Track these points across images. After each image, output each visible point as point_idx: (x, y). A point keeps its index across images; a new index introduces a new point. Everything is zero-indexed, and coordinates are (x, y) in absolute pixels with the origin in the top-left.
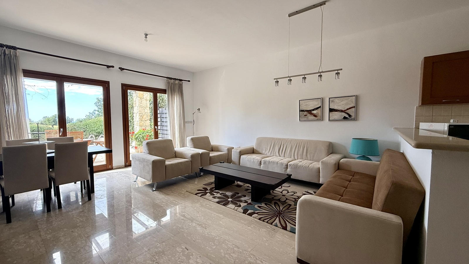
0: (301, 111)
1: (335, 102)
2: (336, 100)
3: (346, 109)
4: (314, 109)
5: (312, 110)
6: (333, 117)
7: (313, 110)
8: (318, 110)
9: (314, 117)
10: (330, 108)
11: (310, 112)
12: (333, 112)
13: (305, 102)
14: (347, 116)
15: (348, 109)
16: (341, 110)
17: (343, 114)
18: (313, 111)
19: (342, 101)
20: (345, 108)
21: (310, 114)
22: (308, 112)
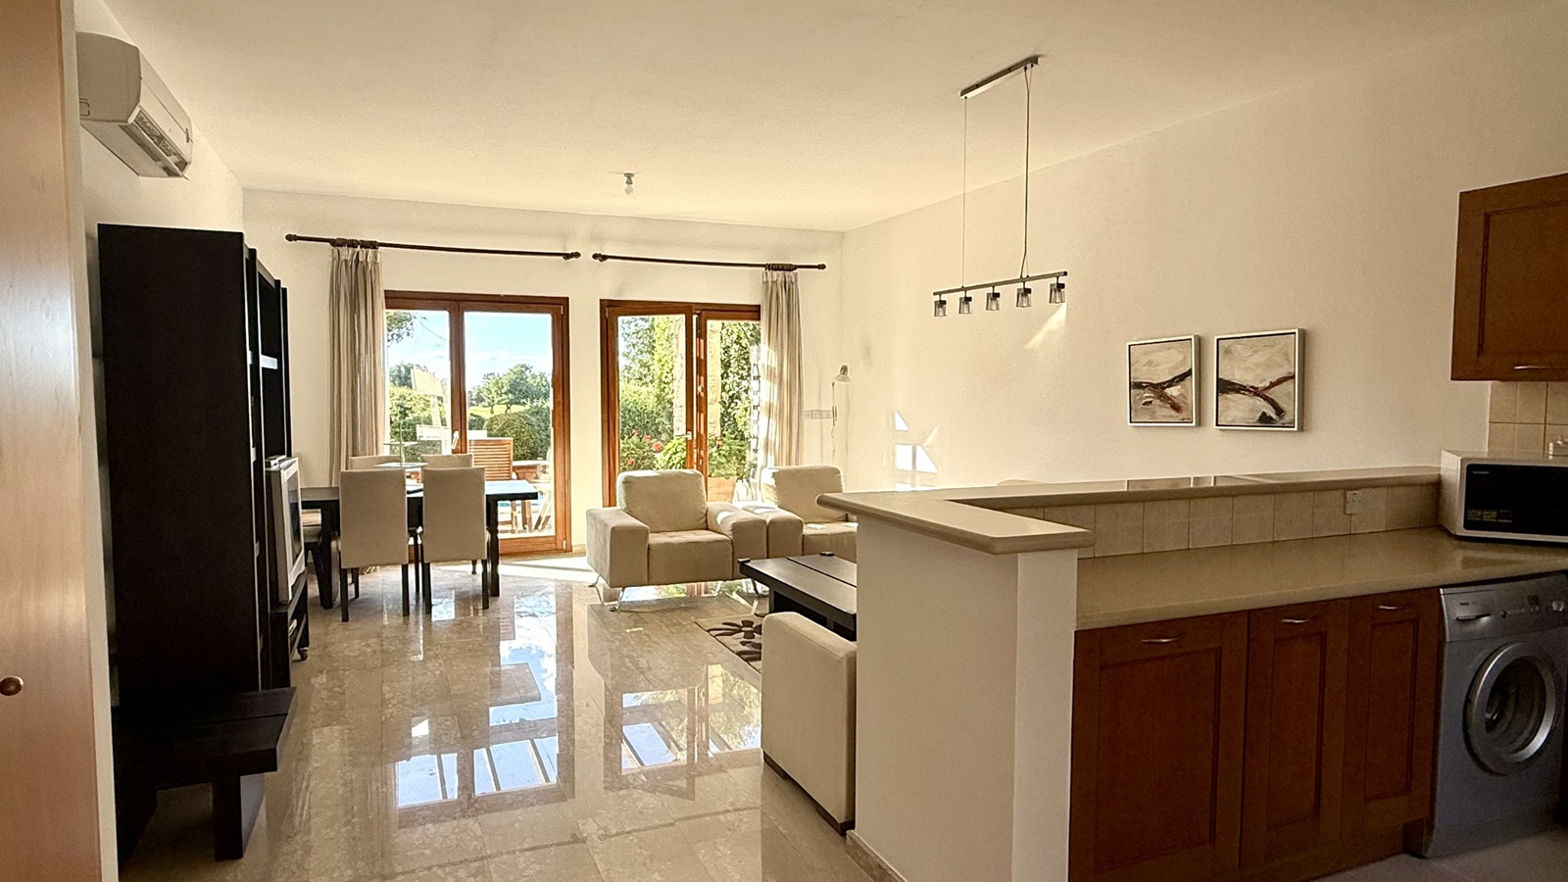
0: (1136, 386)
1: (1236, 355)
2: (1238, 347)
3: (1268, 384)
4: (1173, 379)
5: (1164, 383)
6: (1229, 412)
7: (1171, 383)
8: (1183, 383)
9: (1173, 413)
10: (1222, 379)
11: (1159, 389)
12: (1228, 396)
13: (1146, 353)
14: (1271, 413)
15: (1273, 385)
16: (1252, 387)
17: (1258, 403)
18: (1169, 387)
19: (1255, 352)
20: (1264, 380)
21: (1159, 397)
22: (1153, 392)
